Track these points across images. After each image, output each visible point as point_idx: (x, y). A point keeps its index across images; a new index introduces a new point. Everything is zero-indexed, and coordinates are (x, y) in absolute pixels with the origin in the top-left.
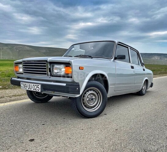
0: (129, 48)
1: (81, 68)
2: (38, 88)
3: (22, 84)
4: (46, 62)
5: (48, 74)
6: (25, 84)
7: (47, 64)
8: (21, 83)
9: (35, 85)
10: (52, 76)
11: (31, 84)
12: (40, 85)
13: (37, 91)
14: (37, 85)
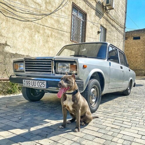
0: (118, 50)
1: (85, 67)
2: (43, 84)
3: (25, 81)
4: (51, 61)
5: (53, 72)
6: (28, 81)
7: (52, 63)
8: (23, 80)
9: (40, 82)
10: (57, 74)
11: (35, 81)
12: (45, 82)
13: (43, 87)
14: (42, 82)
